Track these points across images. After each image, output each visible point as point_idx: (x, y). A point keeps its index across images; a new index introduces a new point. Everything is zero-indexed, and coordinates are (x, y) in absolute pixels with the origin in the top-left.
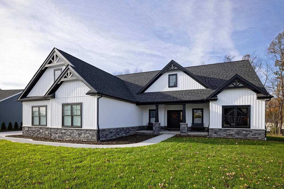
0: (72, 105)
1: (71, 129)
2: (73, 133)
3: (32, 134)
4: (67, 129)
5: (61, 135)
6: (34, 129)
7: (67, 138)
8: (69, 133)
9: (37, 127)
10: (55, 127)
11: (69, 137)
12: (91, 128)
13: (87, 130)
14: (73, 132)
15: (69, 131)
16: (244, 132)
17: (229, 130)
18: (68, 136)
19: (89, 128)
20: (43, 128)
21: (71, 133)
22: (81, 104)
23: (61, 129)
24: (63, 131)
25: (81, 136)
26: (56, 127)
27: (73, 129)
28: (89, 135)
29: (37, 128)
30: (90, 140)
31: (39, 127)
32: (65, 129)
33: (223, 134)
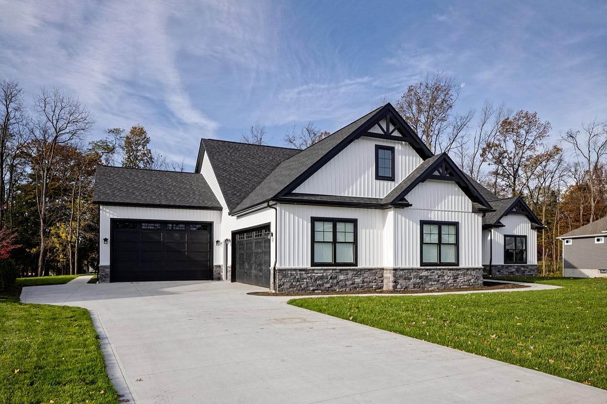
0: (440, 224)
1: (440, 269)
2: (443, 276)
3: (313, 286)
4: (430, 270)
5: (418, 281)
6: (321, 275)
7: (432, 285)
8: (437, 276)
9: (330, 269)
10: (404, 266)
11: (436, 283)
12: (474, 266)
13: (468, 269)
14: (443, 273)
15: (436, 272)
16: (522, 269)
17: (511, 266)
18: (433, 283)
19: (470, 266)
20: (347, 270)
21: (439, 277)
22: (456, 225)
23: (419, 269)
24: (424, 273)
25: (458, 280)
26: (407, 266)
27: (444, 269)
28: (470, 277)
29: (331, 271)
30: (472, 285)
31: (335, 270)
32: (427, 270)
33: (505, 272)
